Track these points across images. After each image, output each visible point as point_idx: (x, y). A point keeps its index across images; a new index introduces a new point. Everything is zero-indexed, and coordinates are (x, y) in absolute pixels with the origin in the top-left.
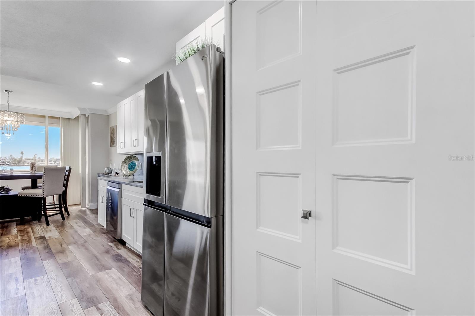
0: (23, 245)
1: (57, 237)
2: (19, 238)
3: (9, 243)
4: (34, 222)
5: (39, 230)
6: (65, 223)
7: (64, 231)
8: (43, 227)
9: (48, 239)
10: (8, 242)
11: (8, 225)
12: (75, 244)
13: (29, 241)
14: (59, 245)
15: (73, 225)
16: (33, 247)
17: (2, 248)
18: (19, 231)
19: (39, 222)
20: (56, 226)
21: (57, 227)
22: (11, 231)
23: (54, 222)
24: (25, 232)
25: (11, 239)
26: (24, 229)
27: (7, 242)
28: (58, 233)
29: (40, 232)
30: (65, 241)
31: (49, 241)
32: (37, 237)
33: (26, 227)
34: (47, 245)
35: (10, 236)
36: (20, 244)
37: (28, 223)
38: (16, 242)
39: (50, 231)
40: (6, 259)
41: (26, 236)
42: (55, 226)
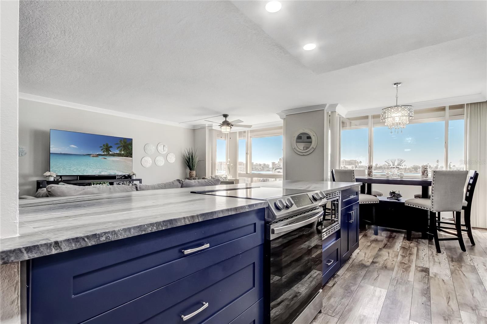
0: (399, 271)
1: (446, 278)
2: (400, 258)
3: (386, 262)
4: (423, 241)
5: (425, 255)
6: (465, 257)
7: (460, 272)
8: (432, 252)
9: (432, 277)
10: (386, 260)
11: (396, 235)
12: (473, 310)
13: (407, 269)
14: (445, 298)
15: (477, 265)
16: (409, 281)
17: (377, 266)
18: (403, 248)
19: (429, 244)
20: (450, 257)
21: (450, 260)
22: (395, 244)
23: (449, 249)
24: (408, 252)
25: (390, 255)
26: (409, 247)
27: (385, 258)
28: (448, 272)
29: (426, 259)
30: (457, 294)
31: (432, 281)
32: (419, 266)
33: (412, 245)
34: (428, 288)
35: (391, 251)
36: (396, 268)
37: (417, 240)
38: (394, 263)
39: (440, 263)
40: (372, 286)
41: (407, 258)
42: (448, 256)
